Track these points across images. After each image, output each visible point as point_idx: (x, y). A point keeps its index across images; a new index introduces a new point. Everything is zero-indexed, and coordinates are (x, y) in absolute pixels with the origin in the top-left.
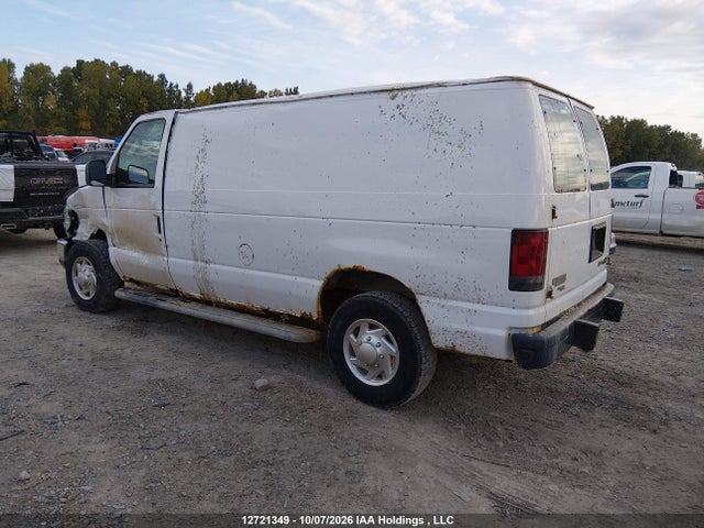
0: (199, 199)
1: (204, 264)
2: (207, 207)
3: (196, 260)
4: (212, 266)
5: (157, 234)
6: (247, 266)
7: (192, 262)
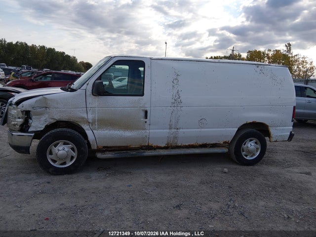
0: (177, 102)
1: (176, 130)
2: (182, 105)
3: (170, 129)
4: (181, 130)
5: (143, 120)
6: (202, 128)
7: (168, 131)
